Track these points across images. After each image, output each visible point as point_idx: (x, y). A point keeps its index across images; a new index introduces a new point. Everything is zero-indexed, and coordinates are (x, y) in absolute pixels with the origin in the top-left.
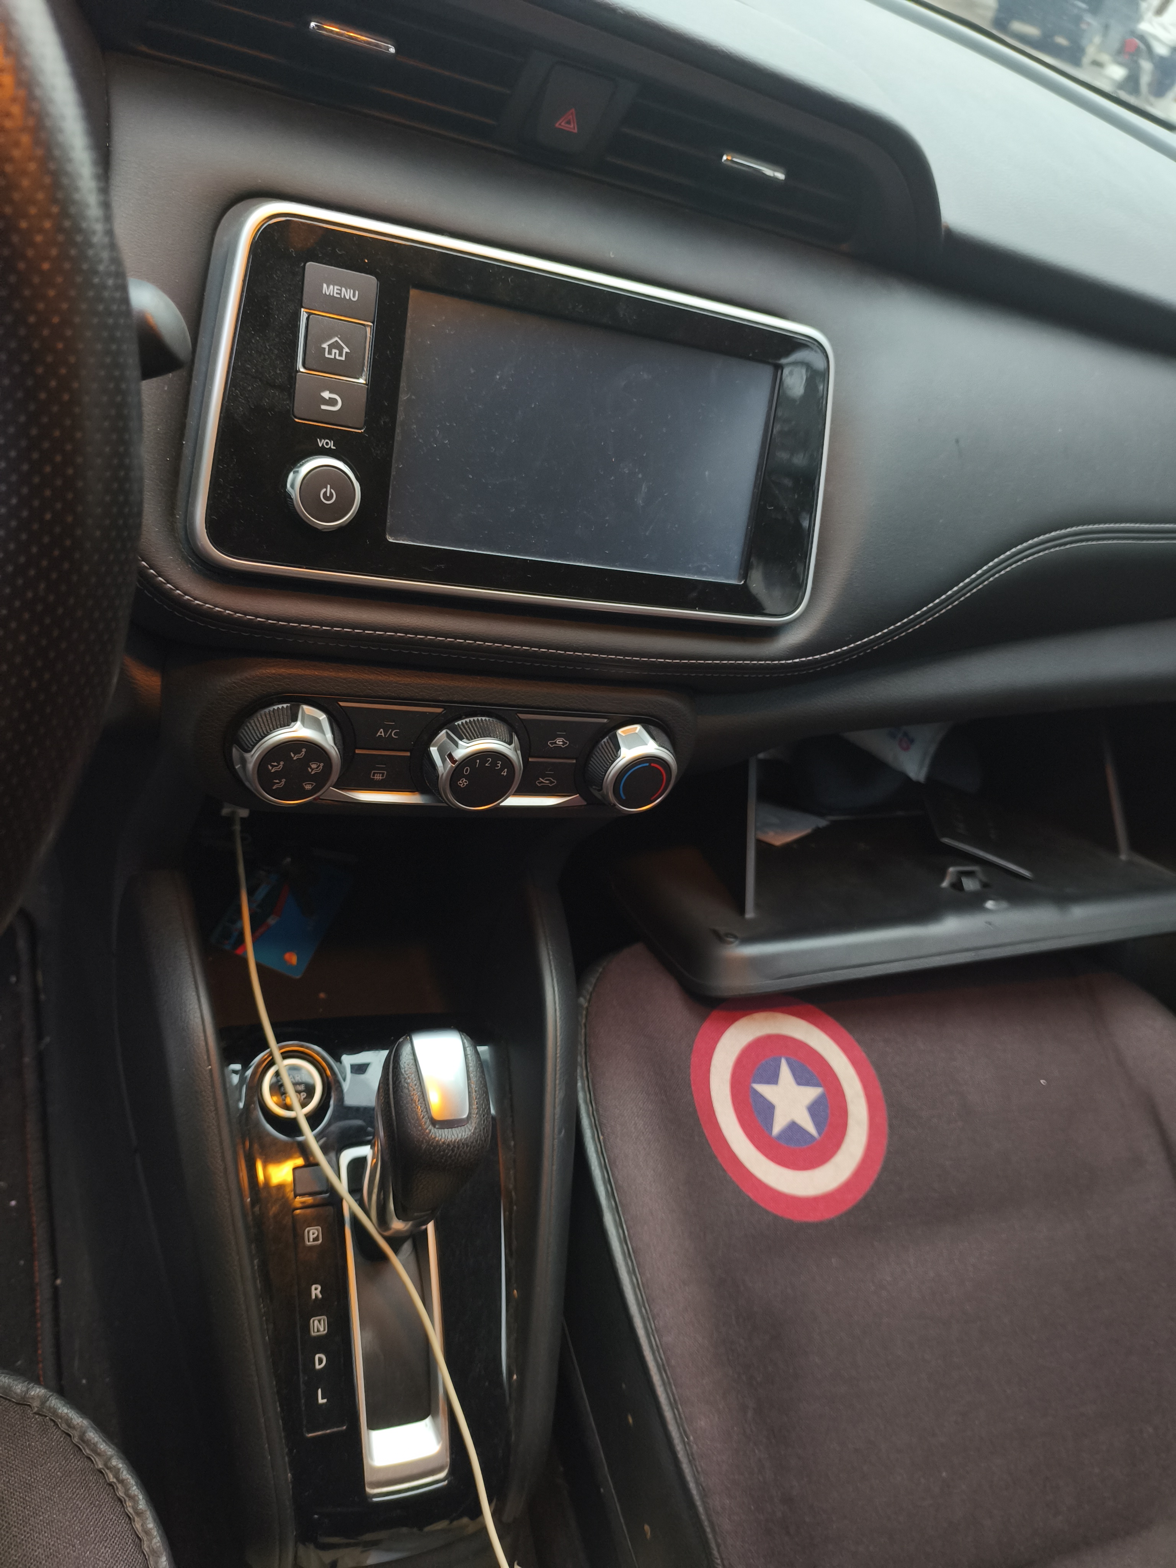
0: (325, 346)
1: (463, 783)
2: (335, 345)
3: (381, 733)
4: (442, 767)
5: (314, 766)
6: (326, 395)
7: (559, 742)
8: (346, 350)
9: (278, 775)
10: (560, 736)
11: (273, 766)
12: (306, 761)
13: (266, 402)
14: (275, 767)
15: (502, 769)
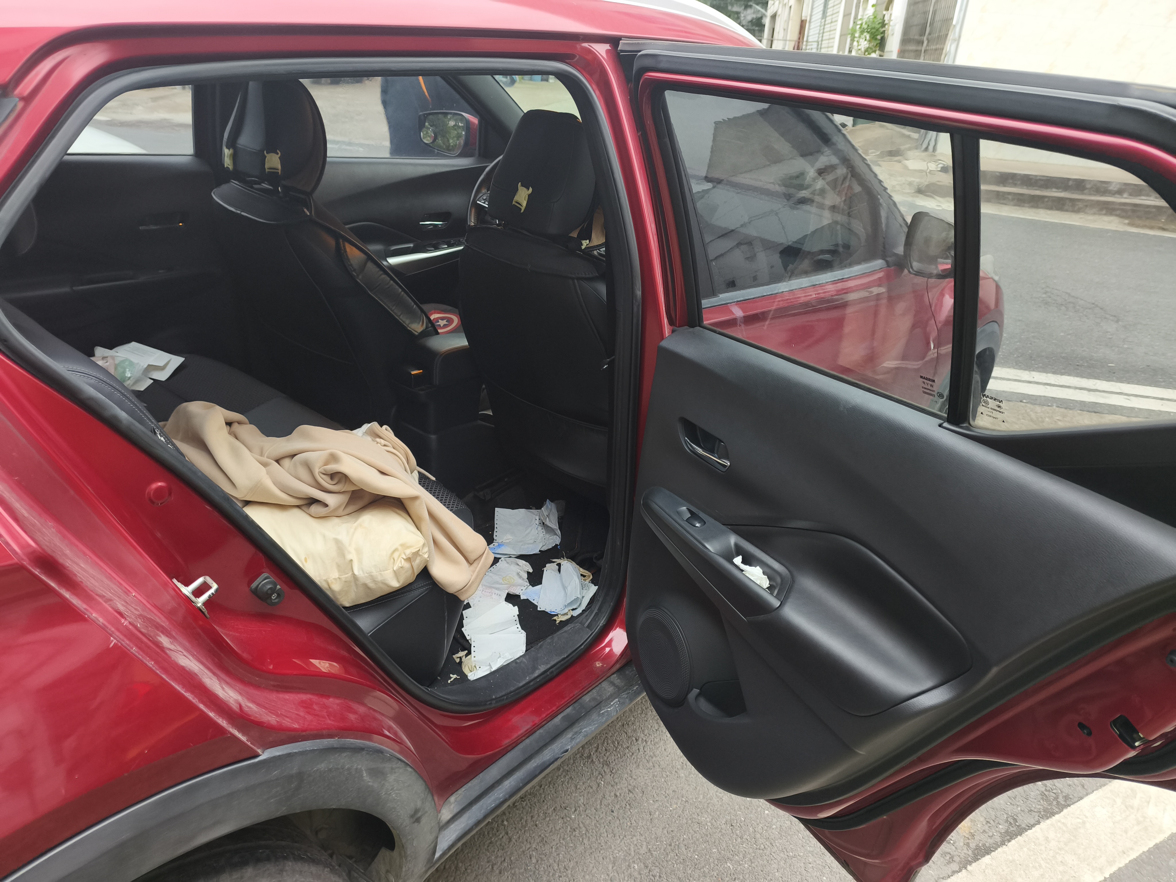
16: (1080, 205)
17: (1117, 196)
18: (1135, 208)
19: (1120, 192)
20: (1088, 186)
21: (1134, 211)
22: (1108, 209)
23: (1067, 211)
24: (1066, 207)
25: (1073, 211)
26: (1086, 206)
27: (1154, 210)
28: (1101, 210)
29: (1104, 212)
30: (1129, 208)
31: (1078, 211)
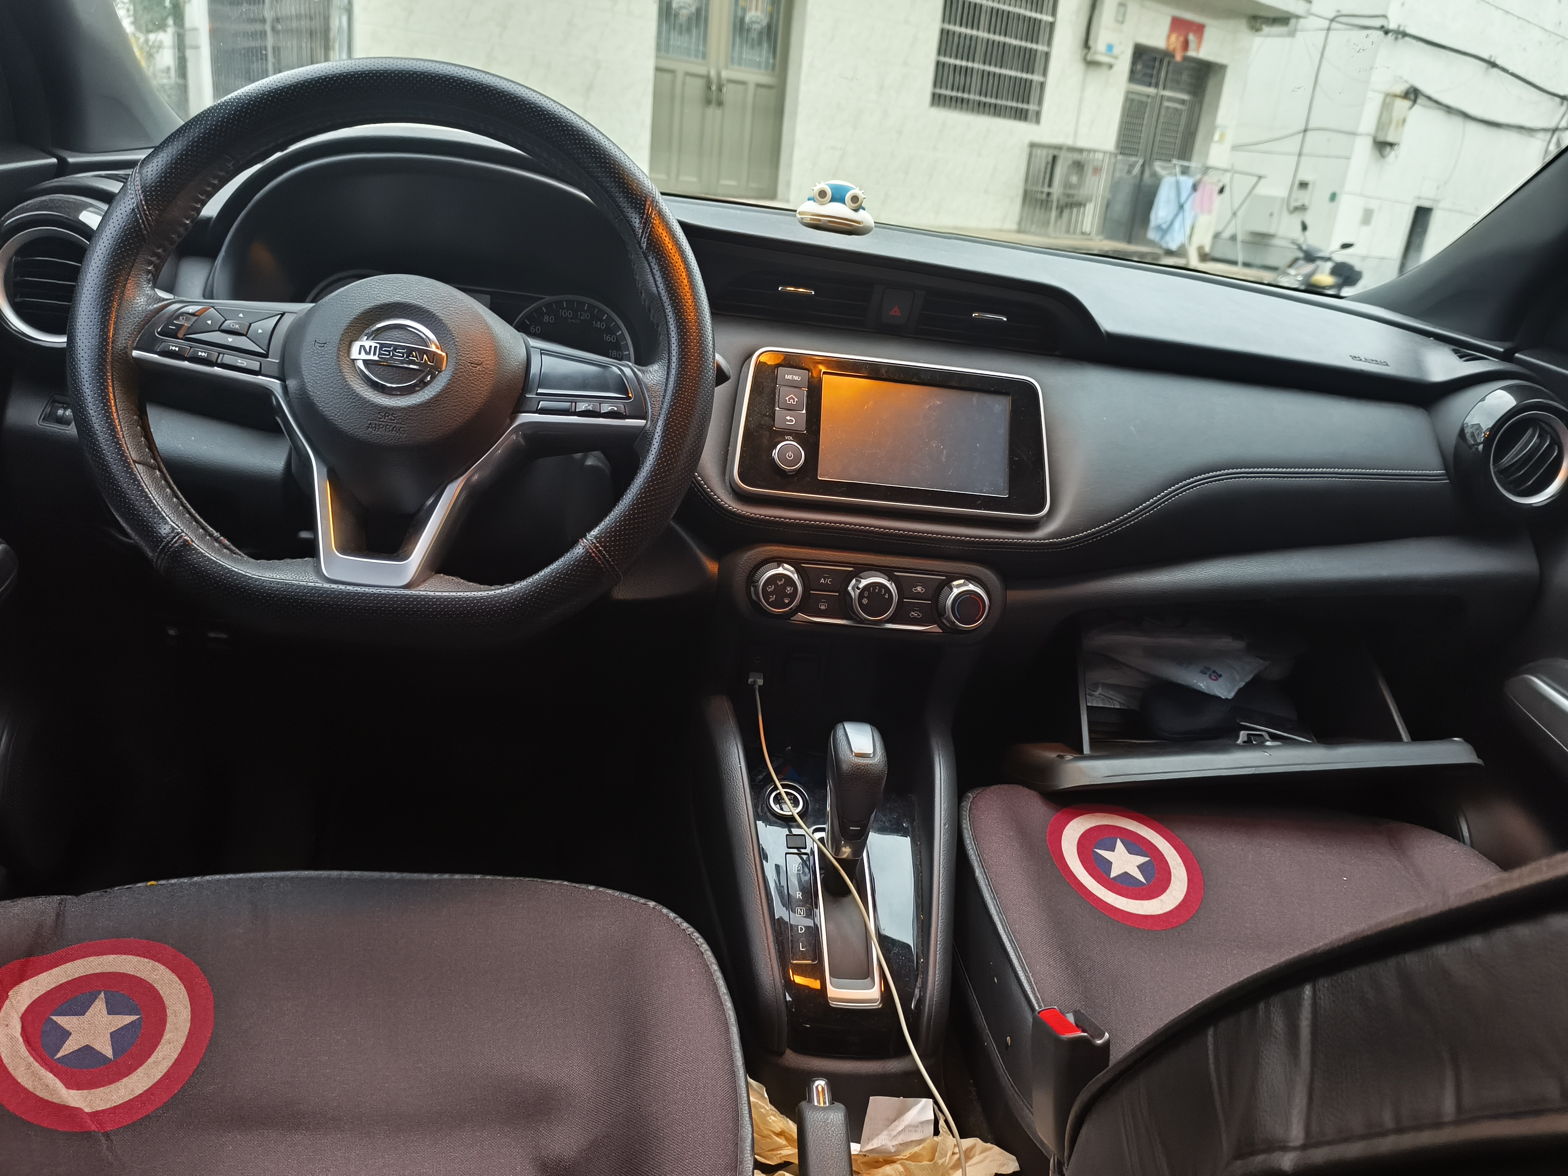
0: (787, 398)
1: (865, 601)
2: (792, 398)
3: (822, 581)
4: (854, 594)
5: (789, 589)
6: (788, 418)
7: (919, 589)
8: (796, 400)
9: (772, 593)
10: (919, 585)
11: (769, 588)
12: (784, 587)
13: (763, 422)
14: (770, 589)
15: (885, 594)
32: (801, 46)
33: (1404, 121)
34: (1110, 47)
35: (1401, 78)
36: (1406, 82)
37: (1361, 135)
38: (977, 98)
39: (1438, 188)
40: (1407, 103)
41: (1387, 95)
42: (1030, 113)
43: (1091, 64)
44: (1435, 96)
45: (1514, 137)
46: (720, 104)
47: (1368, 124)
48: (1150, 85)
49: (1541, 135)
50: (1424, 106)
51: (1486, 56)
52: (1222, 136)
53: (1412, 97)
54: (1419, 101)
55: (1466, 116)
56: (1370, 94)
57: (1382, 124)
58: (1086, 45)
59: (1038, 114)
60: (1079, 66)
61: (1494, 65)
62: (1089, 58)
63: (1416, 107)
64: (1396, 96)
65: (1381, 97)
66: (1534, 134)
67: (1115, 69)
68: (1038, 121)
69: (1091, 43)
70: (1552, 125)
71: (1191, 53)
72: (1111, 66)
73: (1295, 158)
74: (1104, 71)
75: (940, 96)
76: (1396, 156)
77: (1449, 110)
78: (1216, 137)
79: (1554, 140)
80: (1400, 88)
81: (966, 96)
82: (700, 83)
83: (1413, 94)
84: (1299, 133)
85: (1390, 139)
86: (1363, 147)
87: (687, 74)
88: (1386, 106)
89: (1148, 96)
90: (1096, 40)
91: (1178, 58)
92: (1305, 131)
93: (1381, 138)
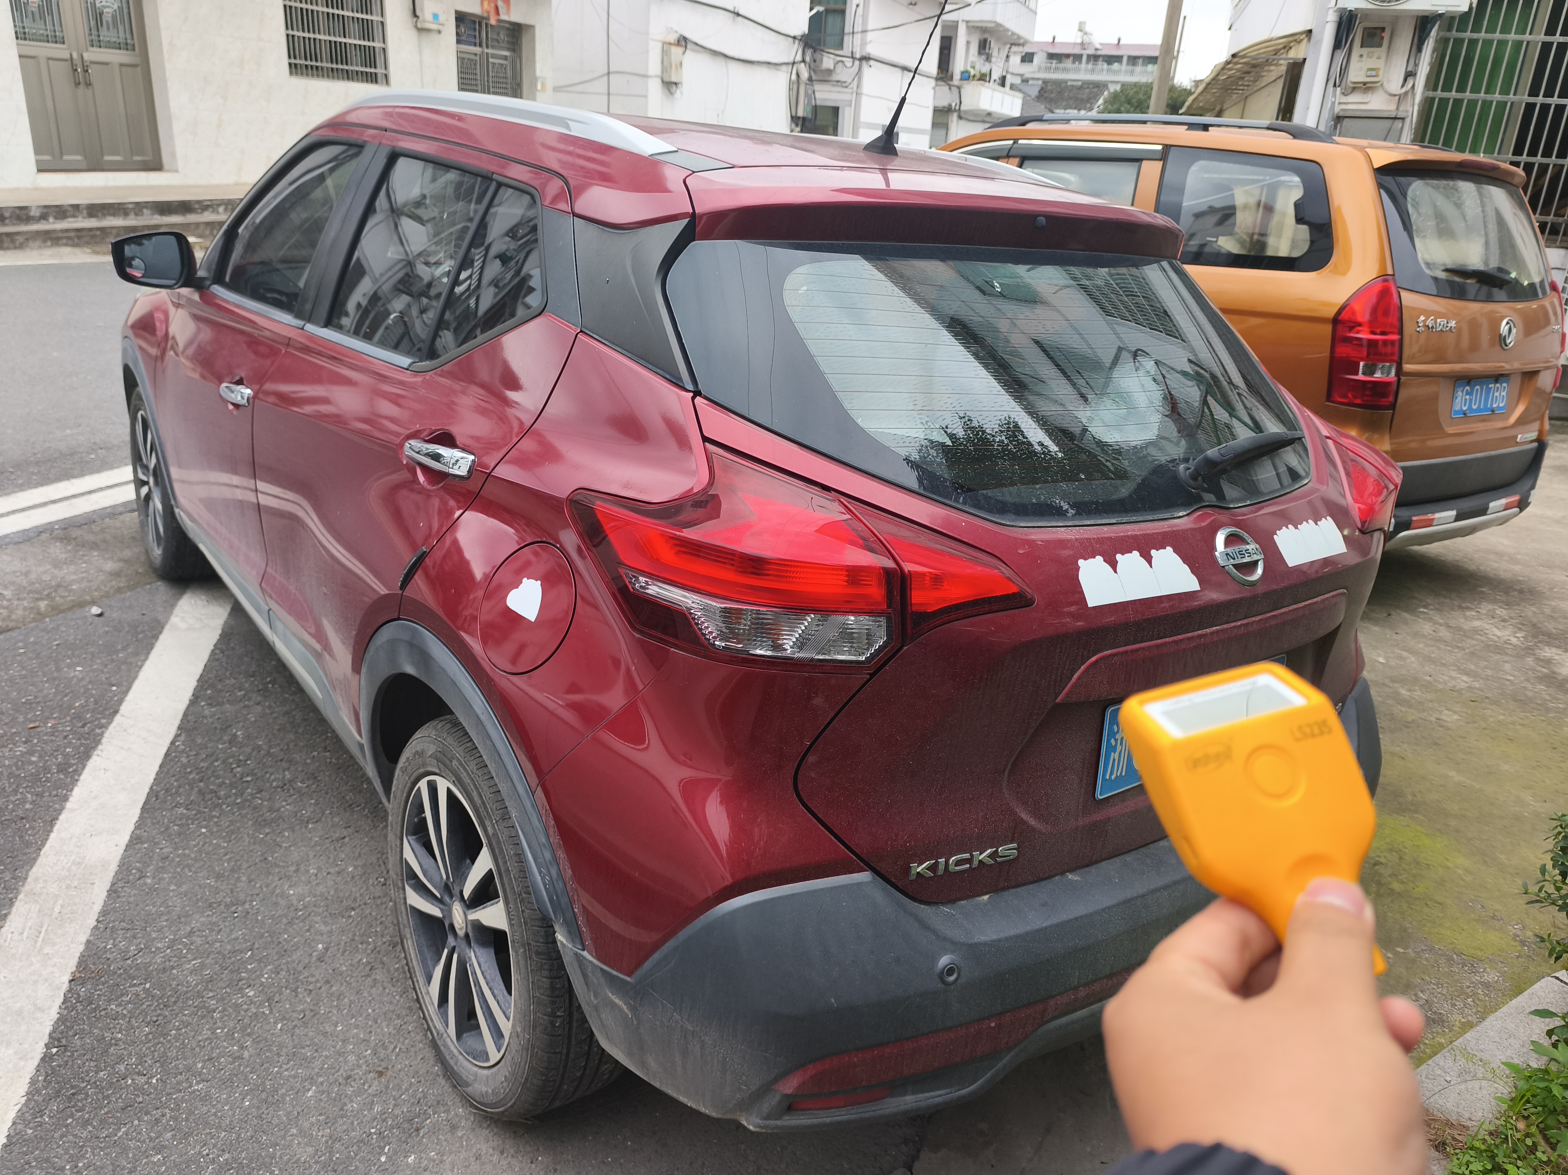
16: (20, 239)
17: (43, 221)
18: (79, 234)
19: (44, 217)
20: (7, 215)
21: (79, 237)
22: (52, 239)
23: (8, 248)
24: (6, 245)
25: (15, 248)
26: (27, 239)
27: (98, 233)
28: (45, 241)
29: (49, 243)
30: (72, 234)
31: (21, 247)
32: (158, 27)
33: (681, 64)
34: (435, 16)
35: (672, 29)
36: (676, 32)
37: (651, 77)
38: (329, 65)
39: (718, 116)
40: (680, 50)
41: (664, 43)
42: (379, 76)
43: (421, 30)
44: (700, 42)
45: (764, 71)
46: (88, 84)
47: (654, 67)
48: (475, 45)
49: (784, 68)
50: (694, 51)
51: (732, 9)
52: (543, 85)
53: (683, 43)
54: (689, 46)
55: (726, 56)
56: (651, 43)
57: (665, 67)
58: (415, 14)
59: (386, 76)
60: (414, 33)
61: (738, 15)
62: (419, 26)
63: (688, 52)
64: (670, 44)
65: (660, 45)
66: (778, 67)
67: (443, 33)
68: (387, 83)
69: (418, 13)
70: (791, 60)
71: (503, 17)
72: (439, 32)
73: (606, 97)
74: (435, 36)
75: (296, 65)
76: (682, 93)
77: (715, 53)
78: (539, 87)
79: (794, 72)
80: (672, 38)
81: (319, 64)
82: (65, 67)
83: (683, 42)
84: (603, 76)
85: (674, 79)
86: (655, 87)
87: (49, 59)
88: (665, 53)
89: (476, 54)
90: (422, 10)
91: (493, 21)
92: (609, 73)
93: (666, 79)
